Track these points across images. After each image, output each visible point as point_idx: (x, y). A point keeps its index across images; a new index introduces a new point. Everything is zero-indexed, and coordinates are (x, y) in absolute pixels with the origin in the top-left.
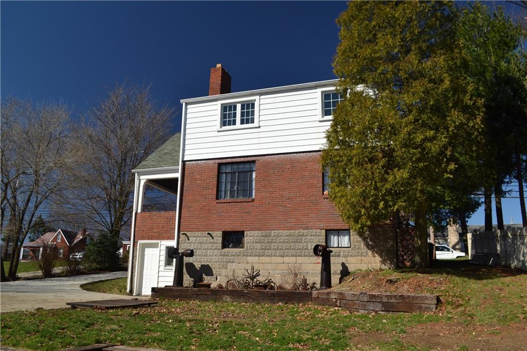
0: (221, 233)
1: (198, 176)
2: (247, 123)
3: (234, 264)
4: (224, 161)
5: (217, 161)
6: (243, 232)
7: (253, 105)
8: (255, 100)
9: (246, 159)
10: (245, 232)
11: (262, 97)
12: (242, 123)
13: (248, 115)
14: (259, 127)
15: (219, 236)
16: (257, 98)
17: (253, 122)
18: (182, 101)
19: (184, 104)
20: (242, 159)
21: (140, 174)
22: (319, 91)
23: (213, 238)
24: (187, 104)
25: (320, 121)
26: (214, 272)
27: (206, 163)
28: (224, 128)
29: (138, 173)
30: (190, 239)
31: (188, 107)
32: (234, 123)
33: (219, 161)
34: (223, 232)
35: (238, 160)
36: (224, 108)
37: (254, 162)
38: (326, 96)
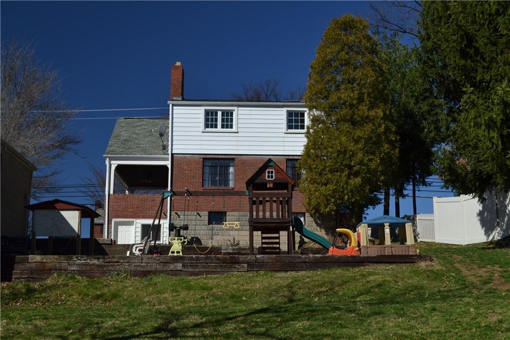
0: (208, 213)
1: (186, 167)
2: (227, 127)
3: (219, 236)
4: (208, 156)
5: (202, 156)
6: (226, 212)
7: (232, 114)
8: (234, 110)
9: (226, 157)
10: (227, 213)
11: (239, 108)
12: (223, 127)
13: (227, 121)
14: (238, 132)
15: (206, 215)
16: (236, 108)
17: (231, 127)
18: (169, 102)
19: (171, 105)
20: (223, 157)
21: (111, 159)
22: (285, 110)
23: (201, 217)
24: (173, 105)
25: (285, 133)
26: (202, 243)
27: (192, 157)
28: (207, 130)
29: (109, 158)
30: (180, 217)
31: (174, 108)
32: (216, 127)
33: (204, 156)
34: (209, 212)
35: (220, 157)
36: (207, 113)
37: (233, 159)
38: (290, 114)
